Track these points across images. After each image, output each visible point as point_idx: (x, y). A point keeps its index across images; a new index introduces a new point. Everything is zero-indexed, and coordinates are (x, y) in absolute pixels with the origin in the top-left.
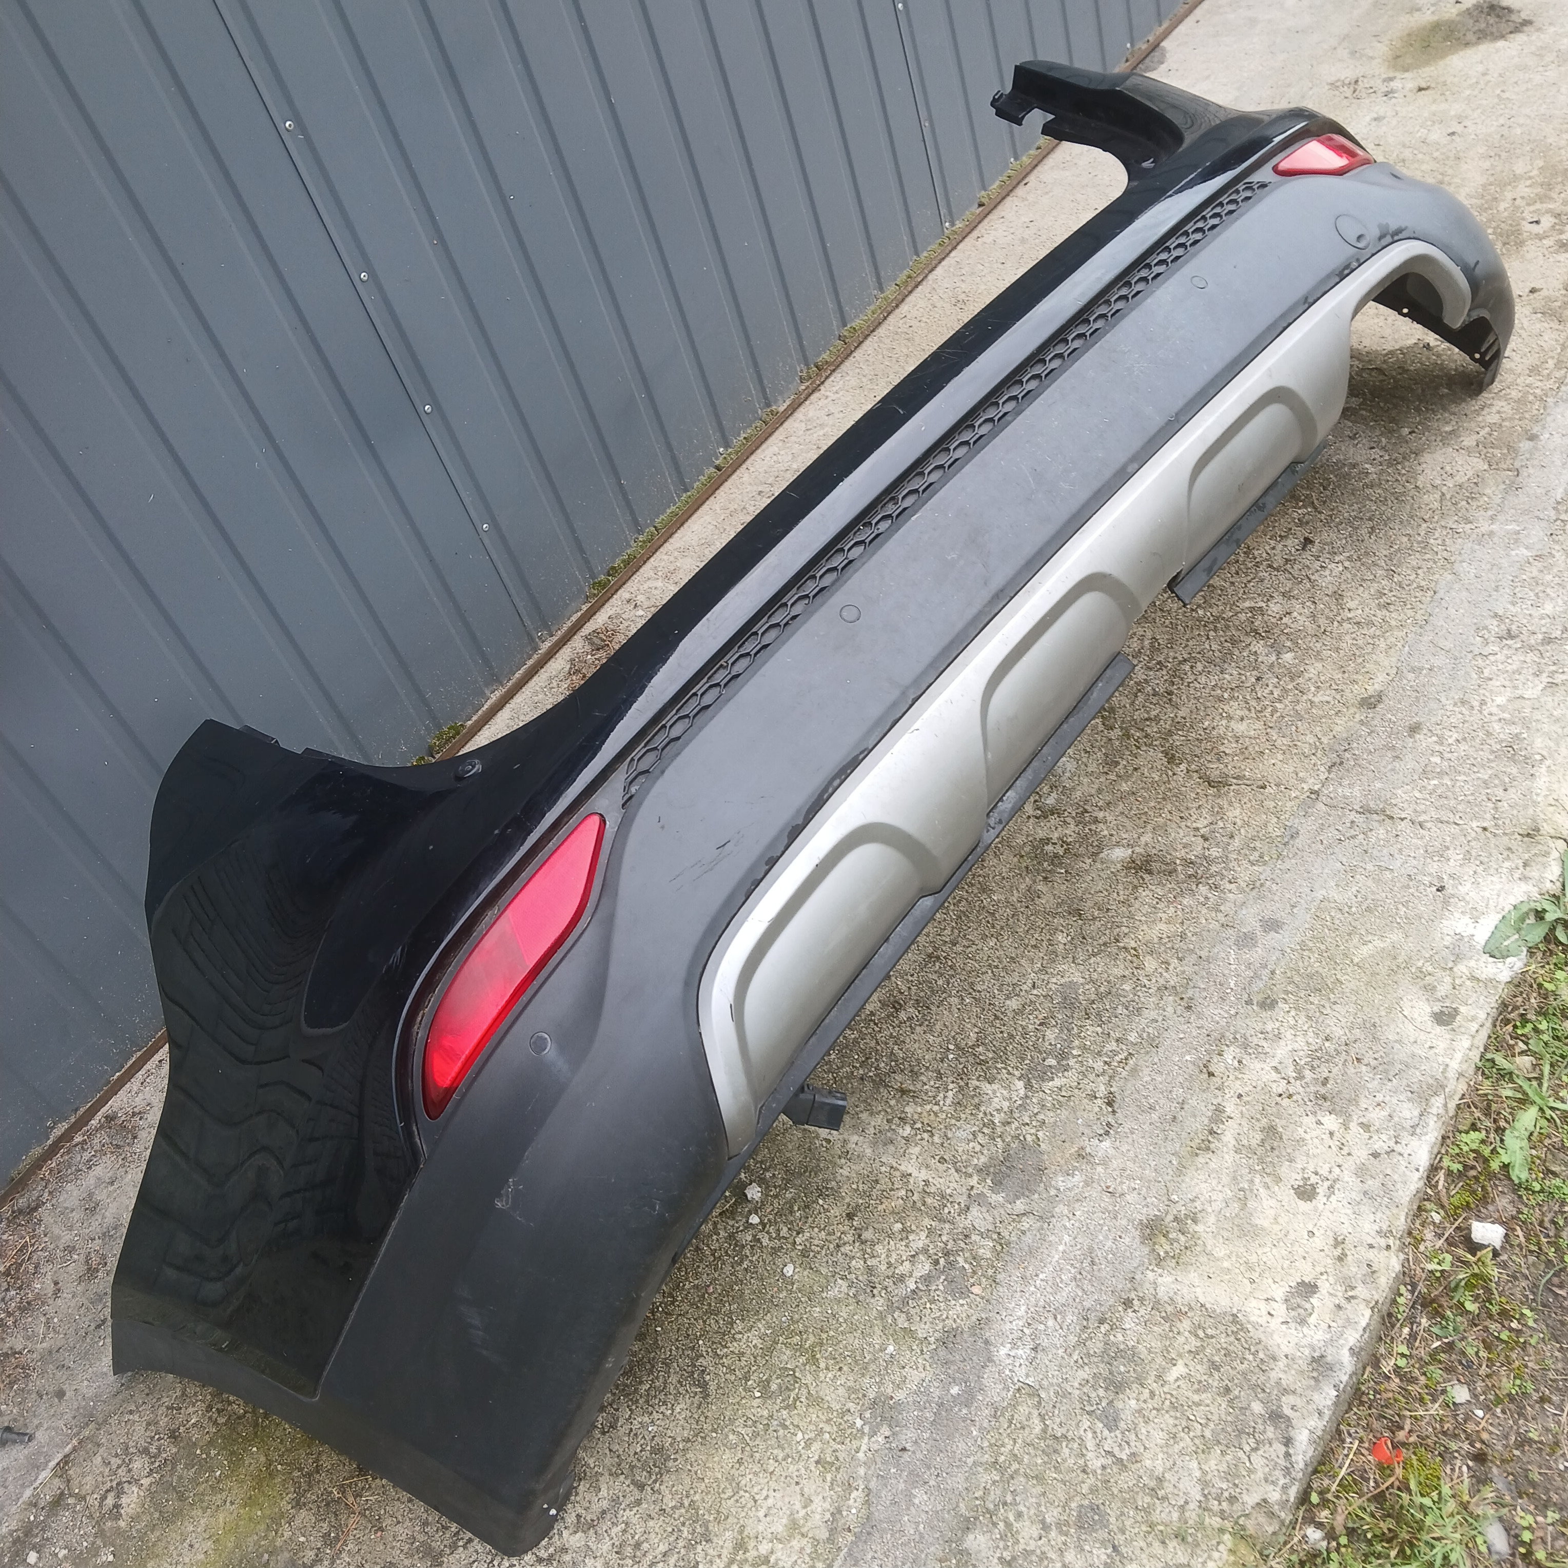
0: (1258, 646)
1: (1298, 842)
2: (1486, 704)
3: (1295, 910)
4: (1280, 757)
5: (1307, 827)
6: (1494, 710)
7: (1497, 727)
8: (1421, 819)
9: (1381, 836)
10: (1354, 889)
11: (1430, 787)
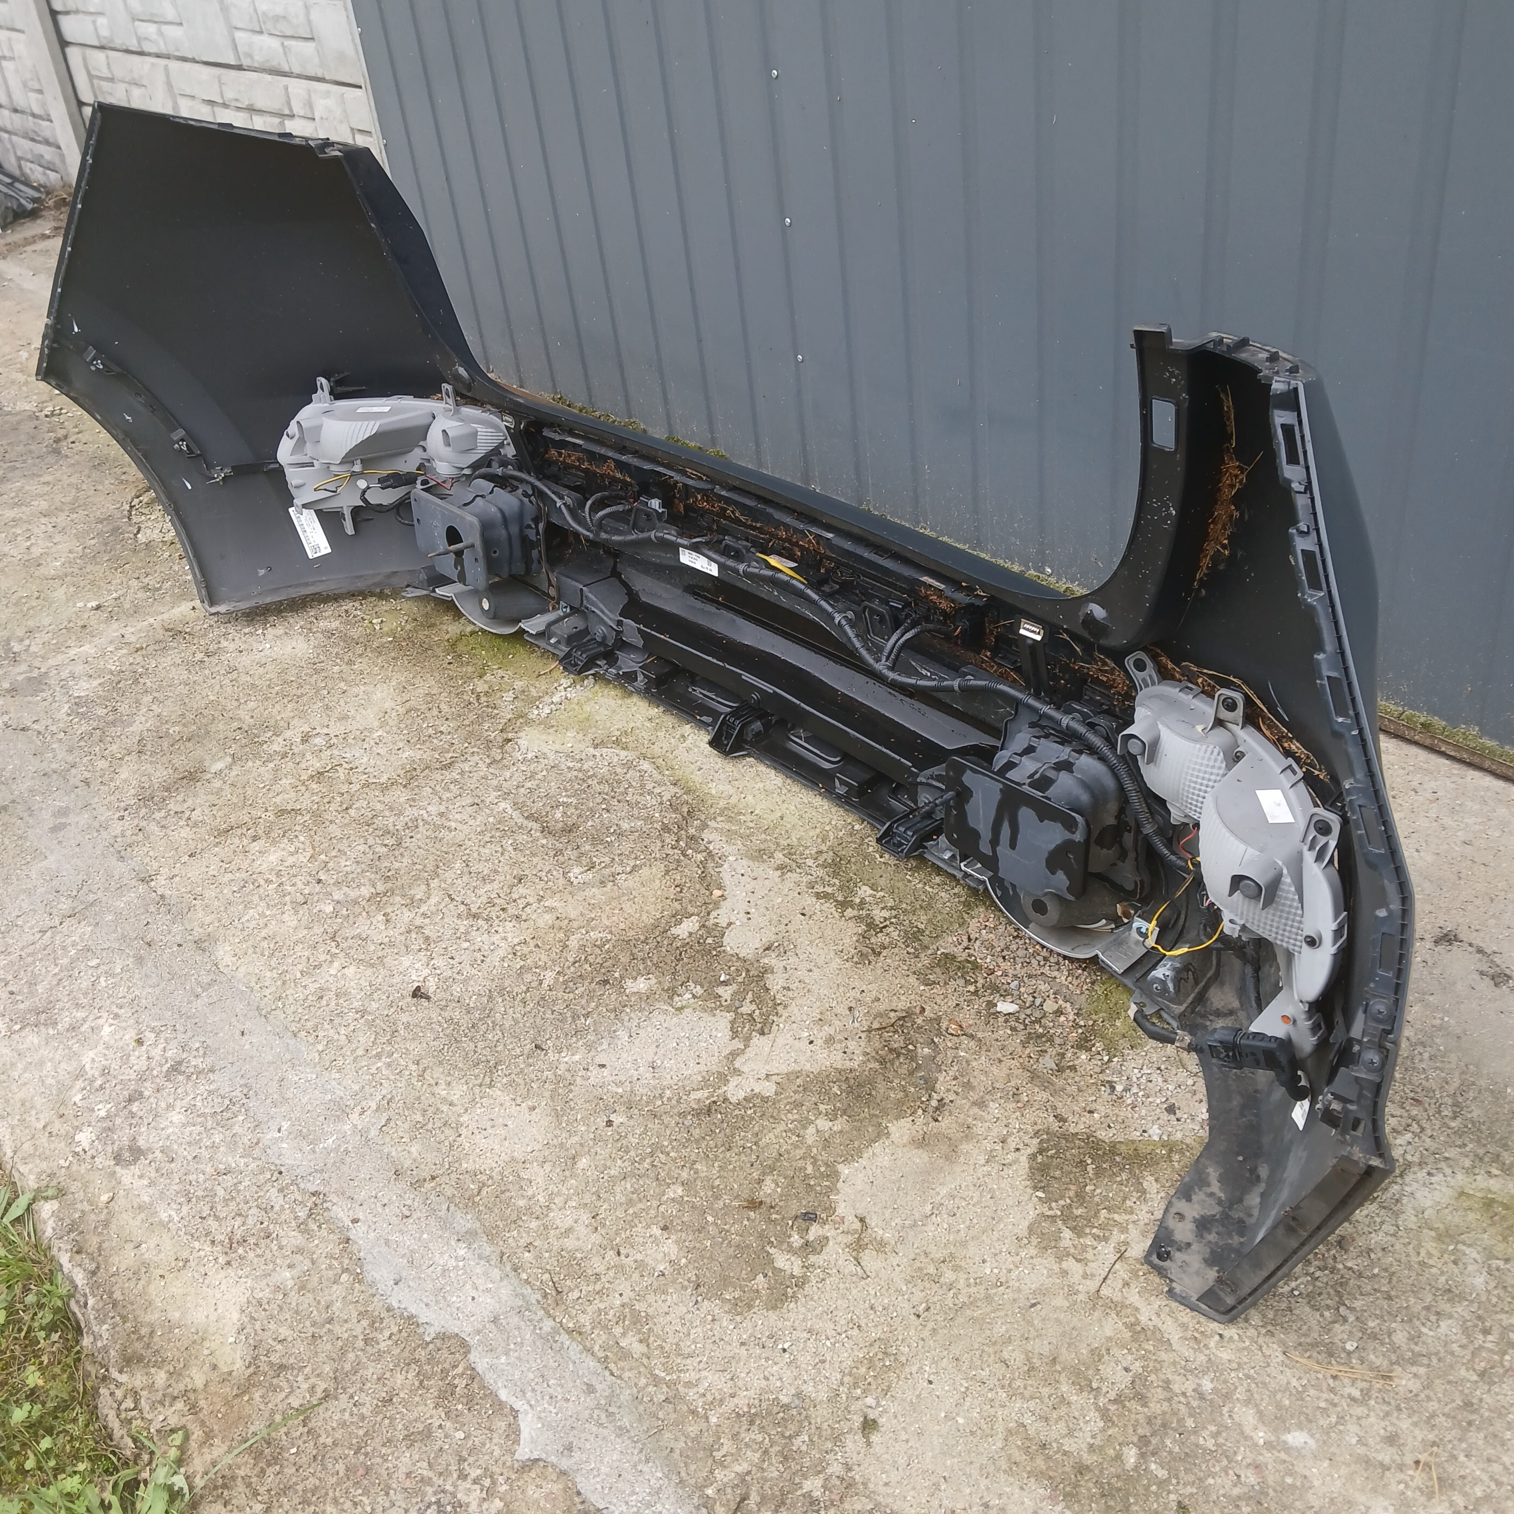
0: (366, 891)
1: (113, 861)
2: (113, 1019)
3: (55, 842)
4: (212, 873)
5: (120, 868)
6: (101, 1022)
7: (80, 1015)
8: (49, 934)
9: (59, 906)
10: (34, 877)
11: (70, 948)
